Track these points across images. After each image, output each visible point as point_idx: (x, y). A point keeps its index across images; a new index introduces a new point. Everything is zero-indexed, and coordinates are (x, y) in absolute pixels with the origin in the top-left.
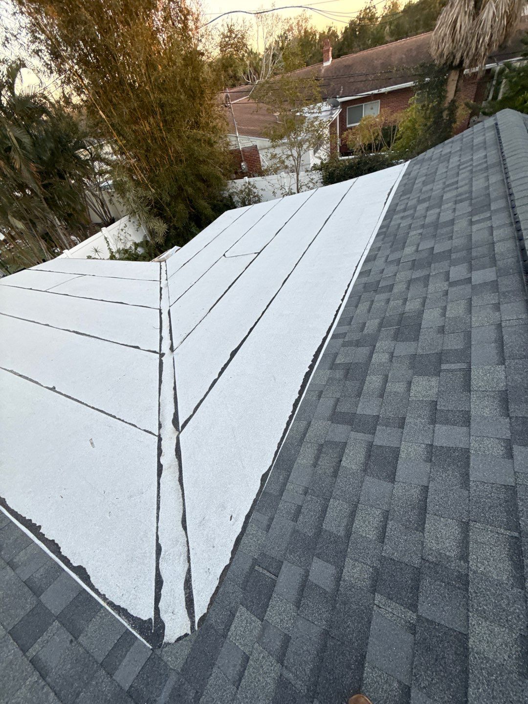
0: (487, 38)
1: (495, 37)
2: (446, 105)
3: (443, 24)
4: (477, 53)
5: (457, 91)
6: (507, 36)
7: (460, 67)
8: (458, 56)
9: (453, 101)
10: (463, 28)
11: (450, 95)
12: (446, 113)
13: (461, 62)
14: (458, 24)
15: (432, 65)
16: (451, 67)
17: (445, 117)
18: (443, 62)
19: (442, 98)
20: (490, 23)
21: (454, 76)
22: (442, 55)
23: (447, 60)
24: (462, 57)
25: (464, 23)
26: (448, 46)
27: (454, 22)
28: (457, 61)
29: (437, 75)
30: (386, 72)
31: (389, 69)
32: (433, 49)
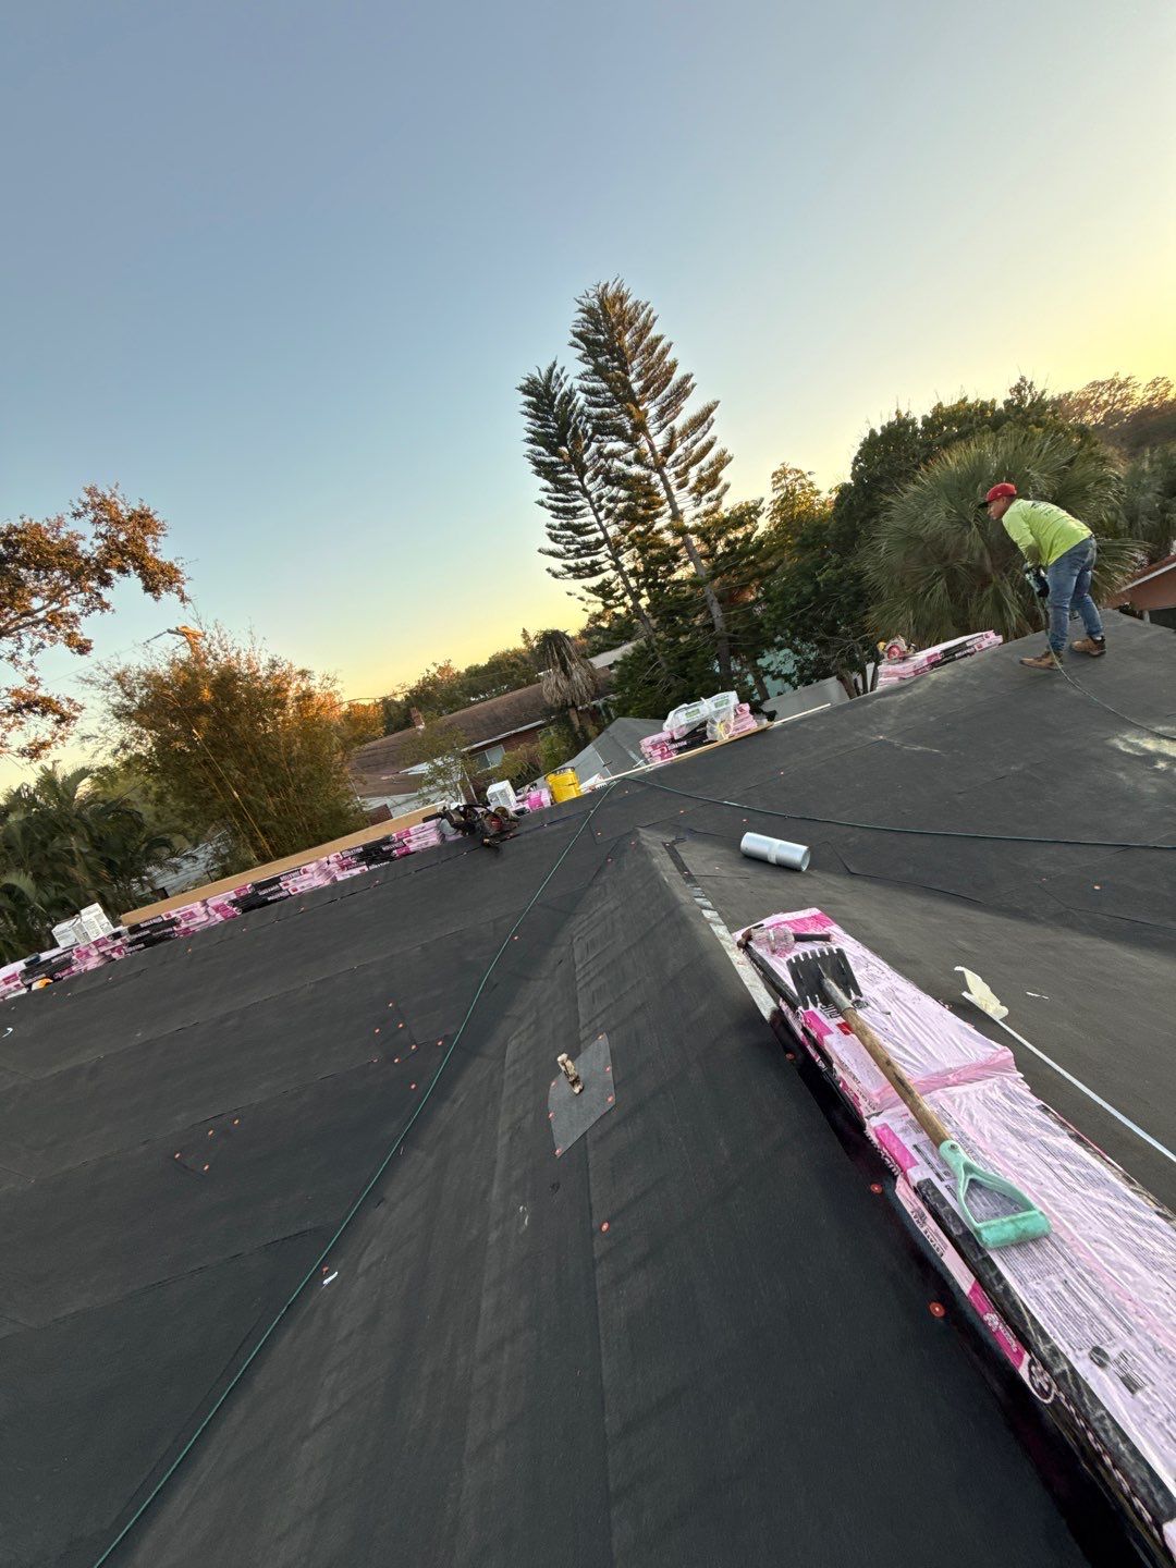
0: (584, 688)
1: (588, 687)
2: (577, 730)
3: (548, 684)
4: (582, 697)
5: (580, 720)
6: (596, 685)
7: (574, 706)
8: (569, 700)
9: (581, 727)
10: (564, 686)
11: (577, 723)
12: (580, 735)
13: (573, 703)
14: (560, 686)
15: (552, 708)
16: (567, 707)
17: (581, 737)
18: (560, 704)
19: (570, 724)
20: (581, 682)
21: (572, 712)
22: (556, 701)
23: (562, 703)
24: (572, 700)
25: (563, 684)
26: (558, 696)
27: (557, 683)
28: (570, 703)
29: (560, 714)
30: (496, 722)
31: (497, 719)
32: (548, 699)
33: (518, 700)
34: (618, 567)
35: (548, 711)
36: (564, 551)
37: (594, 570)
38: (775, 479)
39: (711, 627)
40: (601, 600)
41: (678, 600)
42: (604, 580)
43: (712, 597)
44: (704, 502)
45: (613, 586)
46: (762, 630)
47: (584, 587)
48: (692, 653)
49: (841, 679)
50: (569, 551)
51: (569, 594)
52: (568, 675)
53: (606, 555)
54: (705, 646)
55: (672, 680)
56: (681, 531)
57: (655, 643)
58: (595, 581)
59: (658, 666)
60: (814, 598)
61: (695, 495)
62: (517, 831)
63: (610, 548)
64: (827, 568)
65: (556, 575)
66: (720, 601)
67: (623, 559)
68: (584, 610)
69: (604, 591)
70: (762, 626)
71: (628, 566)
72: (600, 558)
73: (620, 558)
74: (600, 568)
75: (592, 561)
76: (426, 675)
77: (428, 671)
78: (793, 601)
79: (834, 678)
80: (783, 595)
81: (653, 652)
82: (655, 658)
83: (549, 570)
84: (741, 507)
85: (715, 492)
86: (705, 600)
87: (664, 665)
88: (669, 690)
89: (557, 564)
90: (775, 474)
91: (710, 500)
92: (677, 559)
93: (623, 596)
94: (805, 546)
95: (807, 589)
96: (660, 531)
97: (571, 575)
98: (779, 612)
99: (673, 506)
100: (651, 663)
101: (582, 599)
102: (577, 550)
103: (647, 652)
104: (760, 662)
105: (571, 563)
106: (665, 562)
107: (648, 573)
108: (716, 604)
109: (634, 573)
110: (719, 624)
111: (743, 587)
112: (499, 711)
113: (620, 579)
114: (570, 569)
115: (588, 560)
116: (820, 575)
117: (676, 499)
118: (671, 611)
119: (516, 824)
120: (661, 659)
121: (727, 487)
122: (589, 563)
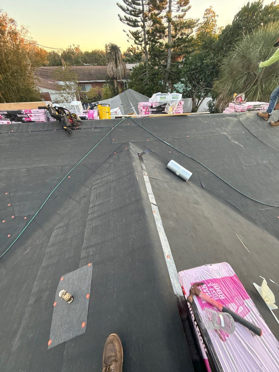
0: (121, 73)
1: (122, 73)
2: (115, 88)
3: (109, 68)
4: (119, 76)
5: (117, 85)
6: (125, 74)
7: (116, 79)
9: (117, 88)
10: (115, 70)
11: (116, 86)
12: (116, 90)
13: (116, 78)
14: (113, 69)
15: (109, 77)
16: (114, 78)
17: (116, 91)
18: (112, 76)
19: (114, 85)
20: (120, 70)
21: (115, 81)
23: (113, 76)
24: (116, 76)
25: (114, 68)
26: (112, 73)
27: (112, 68)
28: (115, 77)
29: (112, 79)
30: (90, 75)
31: (90, 74)
32: (108, 73)
33: (99, 70)
34: (143, 27)
35: (107, 78)
36: (126, 9)
37: (135, 24)
38: (206, 12)
39: (165, 66)
40: (134, 39)
41: (160, 50)
42: (137, 31)
43: (170, 55)
44: (180, 11)
45: (140, 35)
46: (180, 74)
47: (129, 31)
48: (157, 74)
49: (193, 100)
50: (128, 10)
51: (124, 31)
52: (117, 66)
53: (141, 18)
54: (162, 73)
55: (148, 81)
56: (169, 20)
57: (147, 65)
58: (134, 30)
59: (146, 74)
60: (199, 68)
61: (179, 5)
62: (80, 127)
63: (143, 16)
64: (208, 58)
65: (121, 20)
66: (171, 58)
67: (146, 24)
68: (128, 41)
69: (136, 35)
70: (181, 73)
71: (147, 28)
72: (138, 19)
73: (145, 23)
74: (137, 24)
75: (135, 19)
76: (70, 48)
77: (71, 46)
78: (193, 67)
79: (191, 99)
80: (191, 63)
81: (145, 68)
82: (145, 71)
83: (119, 15)
84: (190, 20)
85: (185, 8)
86: (167, 55)
87: (147, 75)
88: (147, 84)
89: (123, 14)
90: (206, 10)
91: (182, 11)
92: (164, 32)
93: (142, 41)
94: (205, 47)
95: (199, 64)
96: (162, 18)
97: (126, 22)
98: (187, 69)
99: (170, 7)
100: (144, 72)
101: (128, 35)
102: (131, 11)
103: (144, 67)
104: (175, 85)
105: (128, 16)
106: (160, 32)
107: (153, 34)
108: (170, 58)
109: (148, 32)
110: (169, 66)
111: (179, 55)
112: (92, 72)
113: (143, 33)
114: (127, 19)
115: (134, 18)
116: (206, 60)
117: (172, 4)
118: (156, 55)
119: (79, 123)
120: (147, 71)
121: (189, 8)
122: (134, 20)
